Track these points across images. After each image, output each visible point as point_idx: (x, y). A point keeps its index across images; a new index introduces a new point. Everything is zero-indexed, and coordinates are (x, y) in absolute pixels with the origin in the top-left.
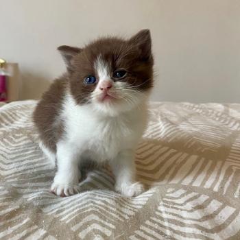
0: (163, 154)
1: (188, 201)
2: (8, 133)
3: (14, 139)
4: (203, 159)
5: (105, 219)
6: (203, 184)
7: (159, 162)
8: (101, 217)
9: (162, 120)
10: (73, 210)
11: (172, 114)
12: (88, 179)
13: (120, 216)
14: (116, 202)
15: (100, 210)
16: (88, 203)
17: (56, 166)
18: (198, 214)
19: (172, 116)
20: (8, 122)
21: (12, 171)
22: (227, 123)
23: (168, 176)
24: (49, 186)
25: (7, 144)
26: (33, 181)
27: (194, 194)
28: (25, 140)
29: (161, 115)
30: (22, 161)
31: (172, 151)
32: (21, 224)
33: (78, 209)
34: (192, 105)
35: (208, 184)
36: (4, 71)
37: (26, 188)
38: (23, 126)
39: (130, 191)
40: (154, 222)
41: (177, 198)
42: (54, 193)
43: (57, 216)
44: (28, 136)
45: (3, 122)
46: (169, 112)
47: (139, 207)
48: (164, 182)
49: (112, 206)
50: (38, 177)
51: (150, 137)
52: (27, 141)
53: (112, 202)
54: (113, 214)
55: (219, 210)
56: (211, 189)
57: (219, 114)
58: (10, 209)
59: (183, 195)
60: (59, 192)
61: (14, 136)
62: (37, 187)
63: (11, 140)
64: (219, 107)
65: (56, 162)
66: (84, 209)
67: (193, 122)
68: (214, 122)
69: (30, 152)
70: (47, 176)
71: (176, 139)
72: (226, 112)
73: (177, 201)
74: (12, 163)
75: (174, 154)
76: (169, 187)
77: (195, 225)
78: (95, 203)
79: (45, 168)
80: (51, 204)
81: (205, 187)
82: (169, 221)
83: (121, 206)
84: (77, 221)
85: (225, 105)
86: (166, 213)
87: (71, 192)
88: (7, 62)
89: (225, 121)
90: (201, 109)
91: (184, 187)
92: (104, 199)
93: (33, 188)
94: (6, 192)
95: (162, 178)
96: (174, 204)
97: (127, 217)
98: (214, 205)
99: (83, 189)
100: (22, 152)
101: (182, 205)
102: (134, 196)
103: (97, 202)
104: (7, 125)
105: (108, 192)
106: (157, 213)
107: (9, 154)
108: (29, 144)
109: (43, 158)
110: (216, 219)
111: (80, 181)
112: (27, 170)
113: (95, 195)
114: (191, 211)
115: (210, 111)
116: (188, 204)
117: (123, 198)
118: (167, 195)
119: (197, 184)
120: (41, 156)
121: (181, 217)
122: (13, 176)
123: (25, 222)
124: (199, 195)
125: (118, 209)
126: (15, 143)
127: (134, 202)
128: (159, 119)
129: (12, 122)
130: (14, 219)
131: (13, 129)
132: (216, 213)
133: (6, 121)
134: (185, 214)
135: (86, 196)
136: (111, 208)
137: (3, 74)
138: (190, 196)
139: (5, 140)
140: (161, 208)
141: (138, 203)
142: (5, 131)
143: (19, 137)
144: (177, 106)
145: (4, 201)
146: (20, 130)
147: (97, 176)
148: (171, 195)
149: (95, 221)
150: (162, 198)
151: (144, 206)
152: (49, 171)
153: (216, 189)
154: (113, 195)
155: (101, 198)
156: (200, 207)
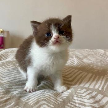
0: (76, 73)
1: (87, 95)
2: (5, 63)
3: (7, 66)
4: (94, 75)
5: (49, 103)
6: (94, 87)
7: (74, 77)
8: (47, 102)
9: (76, 57)
10: (34, 99)
11: (80, 54)
12: (41, 84)
13: (56, 102)
14: (54, 95)
15: (47, 99)
16: (41, 96)
17: (27, 78)
18: (92, 101)
19: (80, 55)
20: (4, 58)
21: (7, 81)
22: (105, 58)
23: (78, 83)
24: (24, 88)
25: (4, 68)
26: (16, 85)
27: (90, 91)
28: (12, 66)
29: (75, 55)
30: (11, 76)
31: (80, 71)
32: (10, 105)
33: (37, 98)
34: (89, 50)
35: (97, 87)
36: (3, 35)
37: (13, 88)
38: (11, 60)
39: (61, 90)
40: (72, 104)
41: (82, 93)
42: (26, 91)
43: (27, 101)
44: (14, 64)
45: (2, 58)
46: (79, 54)
47: (65, 97)
48: (76, 86)
49: (53, 97)
50: (18, 83)
51: (70, 65)
52: (13, 67)
53: (52, 95)
54: (53, 101)
55: (102, 99)
56: (98, 89)
57: (102, 55)
58: (5, 99)
59: (85, 92)
60: (28, 90)
61: (7, 65)
62: (18, 88)
63: (6, 67)
64: (102, 51)
65: (27, 76)
66: (39, 99)
67: (90, 58)
68: (99, 58)
69: (14, 72)
70: (23, 83)
71: (82, 66)
72: (105, 54)
73: (82, 95)
74: (6, 77)
75: (81, 73)
76: (78, 88)
77: (90, 105)
78: (44, 96)
79: (21, 79)
80: (24, 96)
81: (95, 88)
82: (79, 104)
83: (57, 97)
84: (36, 104)
85: (104, 50)
86: (77, 100)
87: (34, 91)
88: (4, 30)
89: (105, 57)
90: (93, 52)
91: (86, 88)
92: (48, 94)
93: (16, 88)
94: (3, 90)
95: (75, 84)
96: (81, 96)
97: (59, 102)
98: (99, 96)
99: (39, 89)
100: (11, 72)
101: (84, 96)
102: (63, 92)
103: (45, 95)
104: (4, 59)
105: (51, 90)
106: (73, 100)
107: (5, 73)
108: (14, 68)
109: (21, 75)
110: (100, 103)
111: (38, 85)
112: (13, 80)
113: (45, 92)
114: (89, 99)
115: (98, 53)
116: (87, 96)
117: (57, 93)
118: (78, 92)
119: (91, 87)
120: (20, 74)
121: (84, 102)
122: (7, 83)
123: (12, 104)
124: (93, 92)
125: (55, 98)
126: (7, 68)
127: (62, 95)
128: (74, 57)
129: (6, 58)
130: (7, 103)
131: (7, 62)
132: (100, 100)
133: (3, 57)
134: (86, 101)
135: (40, 92)
136: (52, 98)
137: (2, 36)
138: (89, 92)
139: (3, 66)
140: (75, 98)
141: (65, 95)
142: (3, 62)
143: (10, 65)
144: (82, 51)
145: (3, 94)
146: (10, 62)
147: (45, 83)
148: (80, 92)
149: (45, 104)
150: (76, 93)
151: (67, 97)
152: (23, 81)
153: (100, 89)
154: (53, 92)
155: (47, 93)
156: (93, 97)
